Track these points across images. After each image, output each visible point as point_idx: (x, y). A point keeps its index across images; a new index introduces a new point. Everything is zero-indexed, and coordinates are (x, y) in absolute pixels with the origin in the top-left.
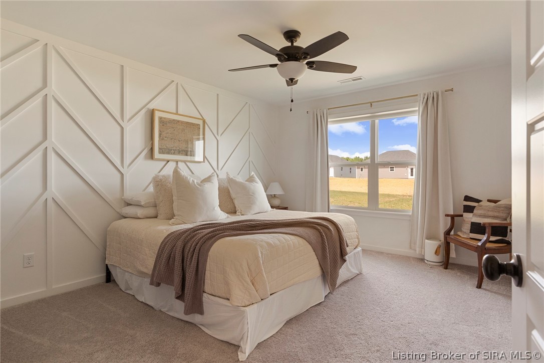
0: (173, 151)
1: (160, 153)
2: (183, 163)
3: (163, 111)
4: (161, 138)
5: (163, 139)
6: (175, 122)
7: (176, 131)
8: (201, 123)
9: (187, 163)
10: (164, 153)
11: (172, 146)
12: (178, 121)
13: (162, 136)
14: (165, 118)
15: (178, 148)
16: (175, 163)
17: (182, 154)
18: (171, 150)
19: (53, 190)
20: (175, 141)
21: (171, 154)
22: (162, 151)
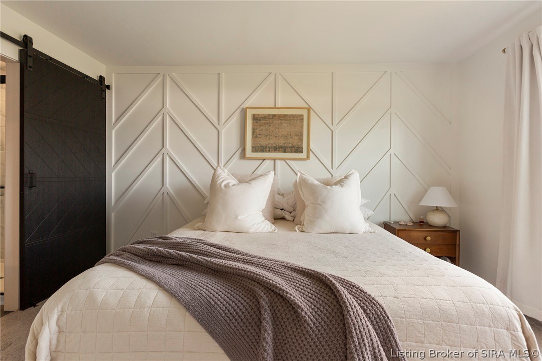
0: (267, 149)
1: (253, 151)
2: (283, 162)
3: (256, 108)
4: (255, 136)
5: (256, 137)
6: (271, 117)
7: (271, 126)
8: (304, 113)
9: (287, 161)
10: (257, 152)
11: (267, 143)
12: (274, 116)
13: (255, 133)
14: (258, 115)
15: (274, 145)
16: (273, 162)
17: (279, 151)
18: (266, 148)
19: (167, 185)
20: (271, 137)
21: (266, 151)
22: (255, 149)
